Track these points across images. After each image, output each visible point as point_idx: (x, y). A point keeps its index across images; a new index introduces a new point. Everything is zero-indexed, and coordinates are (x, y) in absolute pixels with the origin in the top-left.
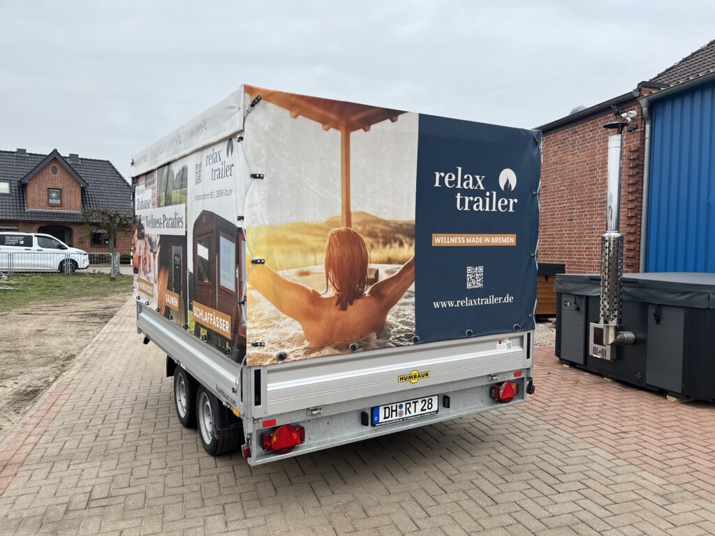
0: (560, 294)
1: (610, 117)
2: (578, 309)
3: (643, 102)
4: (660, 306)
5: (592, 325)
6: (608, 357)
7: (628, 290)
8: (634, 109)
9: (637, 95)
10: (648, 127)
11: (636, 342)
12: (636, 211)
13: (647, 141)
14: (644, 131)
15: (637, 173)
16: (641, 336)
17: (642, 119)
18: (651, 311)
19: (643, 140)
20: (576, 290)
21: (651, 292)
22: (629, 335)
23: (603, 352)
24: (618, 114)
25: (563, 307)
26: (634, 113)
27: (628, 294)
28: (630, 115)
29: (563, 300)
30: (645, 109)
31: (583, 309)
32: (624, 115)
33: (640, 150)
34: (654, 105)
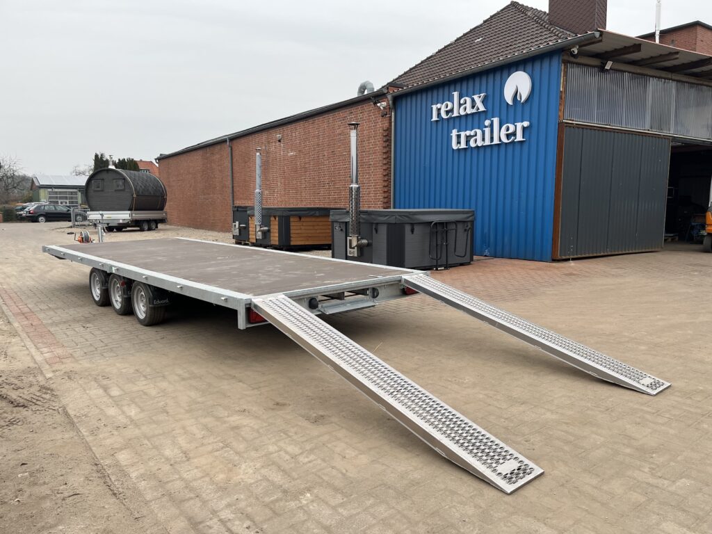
0: (333, 222)
1: (371, 105)
2: (342, 230)
3: (389, 97)
4: (377, 224)
5: (348, 238)
6: (356, 255)
7: (364, 216)
8: (384, 101)
9: (385, 91)
10: (393, 113)
11: (369, 245)
12: (387, 171)
13: (393, 124)
14: (391, 117)
15: (388, 145)
16: (370, 241)
17: (390, 108)
18: (374, 227)
19: (390, 123)
20: (340, 219)
21: (373, 216)
22: (365, 241)
23: (353, 253)
24: (375, 103)
25: (335, 230)
26: (384, 104)
27: (364, 219)
28: (382, 105)
29: (335, 225)
30: (390, 102)
31: (344, 230)
32: (379, 105)
33: (389, 129)
34: (397, 99)
